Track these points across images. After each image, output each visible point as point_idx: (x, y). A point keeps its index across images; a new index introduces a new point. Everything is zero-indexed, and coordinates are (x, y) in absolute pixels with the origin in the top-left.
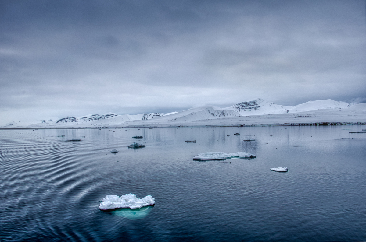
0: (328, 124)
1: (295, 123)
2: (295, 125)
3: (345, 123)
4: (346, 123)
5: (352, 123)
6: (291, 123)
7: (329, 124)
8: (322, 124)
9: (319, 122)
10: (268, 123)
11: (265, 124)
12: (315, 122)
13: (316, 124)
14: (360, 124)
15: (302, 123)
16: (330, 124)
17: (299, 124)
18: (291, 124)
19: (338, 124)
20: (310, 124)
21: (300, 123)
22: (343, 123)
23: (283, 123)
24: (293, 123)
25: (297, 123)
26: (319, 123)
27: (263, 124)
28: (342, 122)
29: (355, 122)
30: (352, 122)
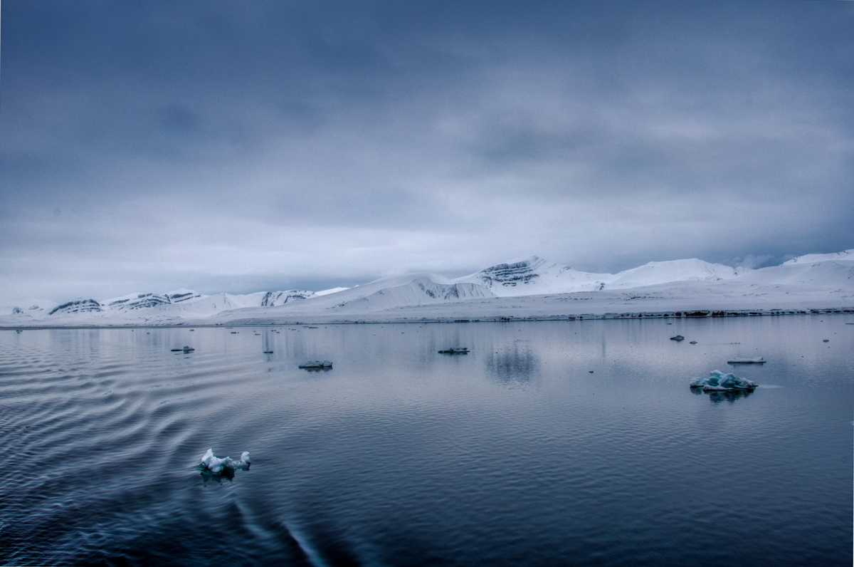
0: (706, 314)
1: (631, 312)
2: (630, 317)
3: (743, 312)
4: (746, 312)
5: (761, 312)
6: (620, 312)
7: (708, 315)
8: (692, 315)
9: (685, 310)
10: (567, 314)
12: (676, 310)
13: (678, 314)
14: (778, 313)
16: (711, 313)
17: (640, 316)
18: (622, 315)
19: (728, 314)
20: (666, 315)
22: (740, 312)
23: (603, 313)
24: (624, 312)
25: (635, 312)
26: (685, 313)
27: (556, 314)
28: (737, 309)
29: (767, 309)
30: (759, 308)
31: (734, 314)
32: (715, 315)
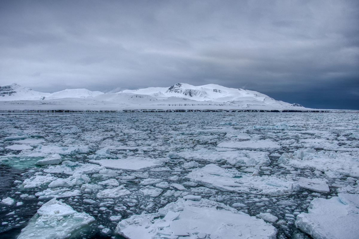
0: (63, 111)
1: (35, 109)
2: (34, 111)
3: (76, 111)
4: (77, 111)
5: (82, 111)
6: (30, 109)
7: (63, 112)
8: (58, 111)
9: (55, 109)
10: (8, 110)
11: (5, 110)
12: (52, 109)
13: (53, 111)
15: (41, 109)
17: (38, 111)
18: (31, 111)
20: (48, 111)
21: (39, 109)
22: (75, 111)
23: (23, 110)
24: (32, 110)
25: (36, 110)
26: (55, 111)
27: (3, 110)
28: (74, 109)
30: (82, 110)
31: (73, 111)
32: (66, 111)
